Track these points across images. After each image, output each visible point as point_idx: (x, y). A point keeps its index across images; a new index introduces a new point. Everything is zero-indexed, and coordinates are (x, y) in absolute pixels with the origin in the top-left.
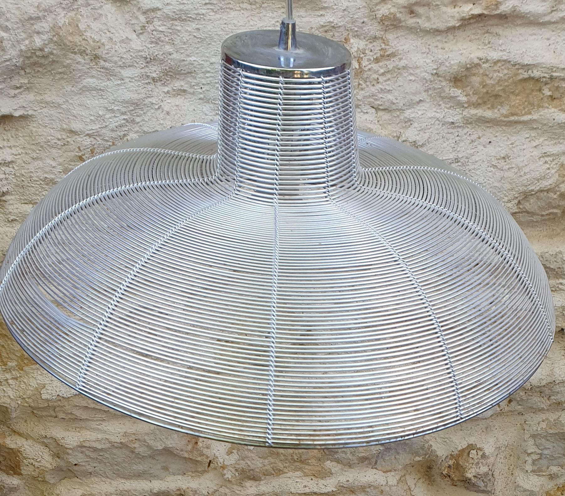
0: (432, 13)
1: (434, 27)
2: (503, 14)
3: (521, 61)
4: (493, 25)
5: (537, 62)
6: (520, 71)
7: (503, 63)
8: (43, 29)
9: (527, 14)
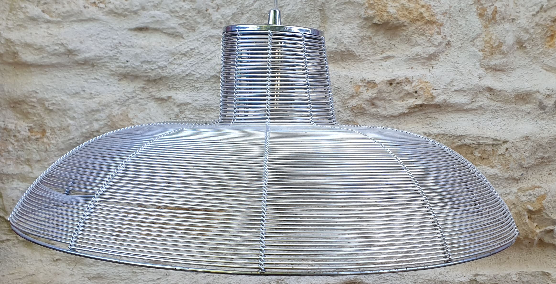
0: (387, 105)
1: (390, 114)
2: (438, 104)
3: (455, 133)
4: (431, 113)
5: (466, 133)
6: (455, 140)
7: (442, 136)
8: (101, 118)
9: (455, 104)
